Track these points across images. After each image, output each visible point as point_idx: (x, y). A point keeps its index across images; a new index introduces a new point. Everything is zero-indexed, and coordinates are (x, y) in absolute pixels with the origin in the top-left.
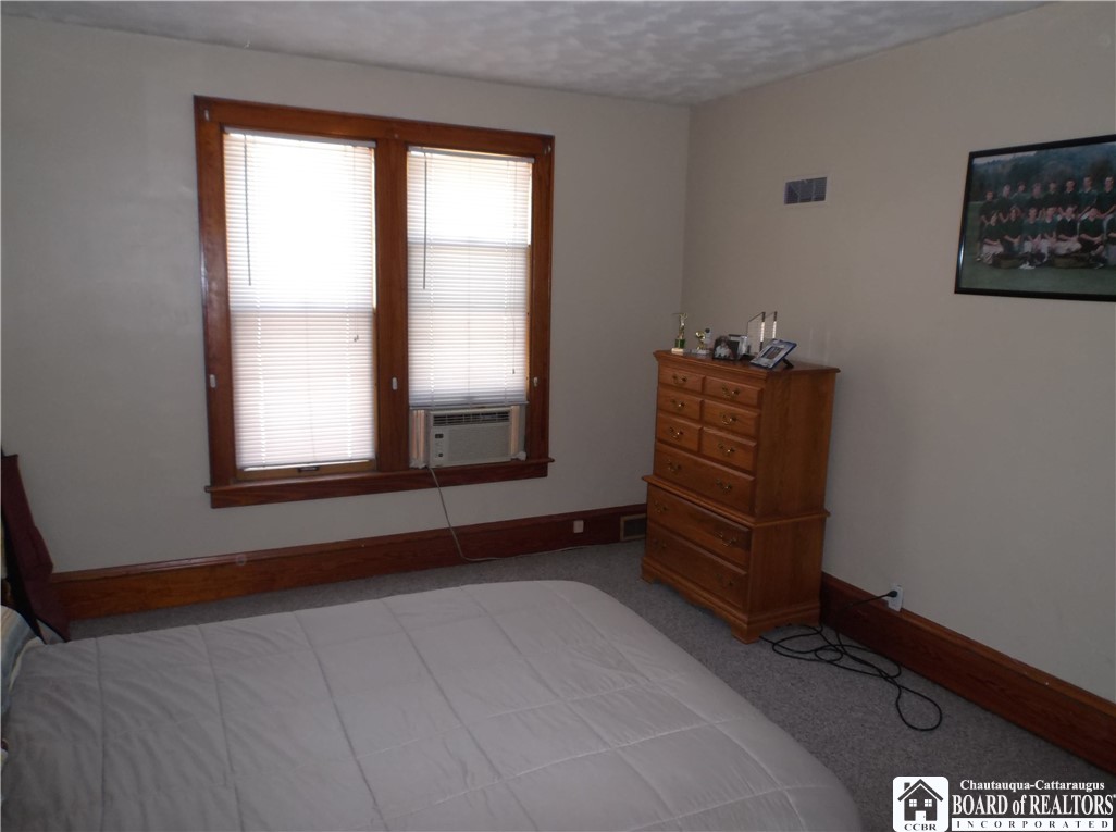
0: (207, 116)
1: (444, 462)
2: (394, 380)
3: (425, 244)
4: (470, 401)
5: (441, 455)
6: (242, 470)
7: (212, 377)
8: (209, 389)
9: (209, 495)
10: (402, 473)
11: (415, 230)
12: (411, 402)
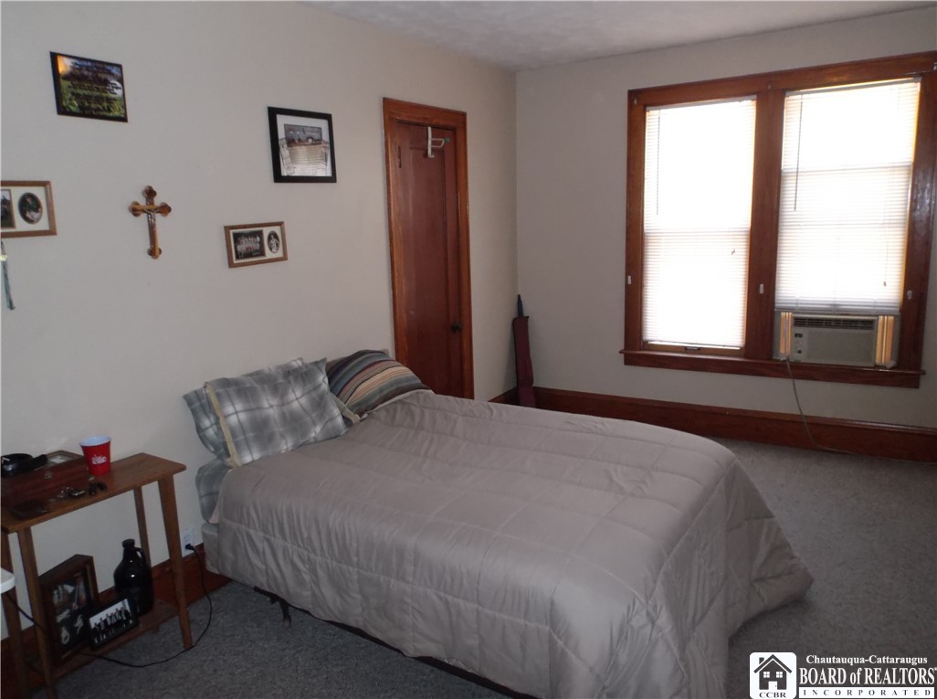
0: (635, 102)
1: (803, 358)
2: (762, 286)
3: (797, 172)
4: (835, 308)
5: (800, 352)
6: (647, 342)
7: (629, 277)
8: (627, 285)
9: (623, 355)
10: (766, 362)
11: (788, 161)
12: (777, 305)
